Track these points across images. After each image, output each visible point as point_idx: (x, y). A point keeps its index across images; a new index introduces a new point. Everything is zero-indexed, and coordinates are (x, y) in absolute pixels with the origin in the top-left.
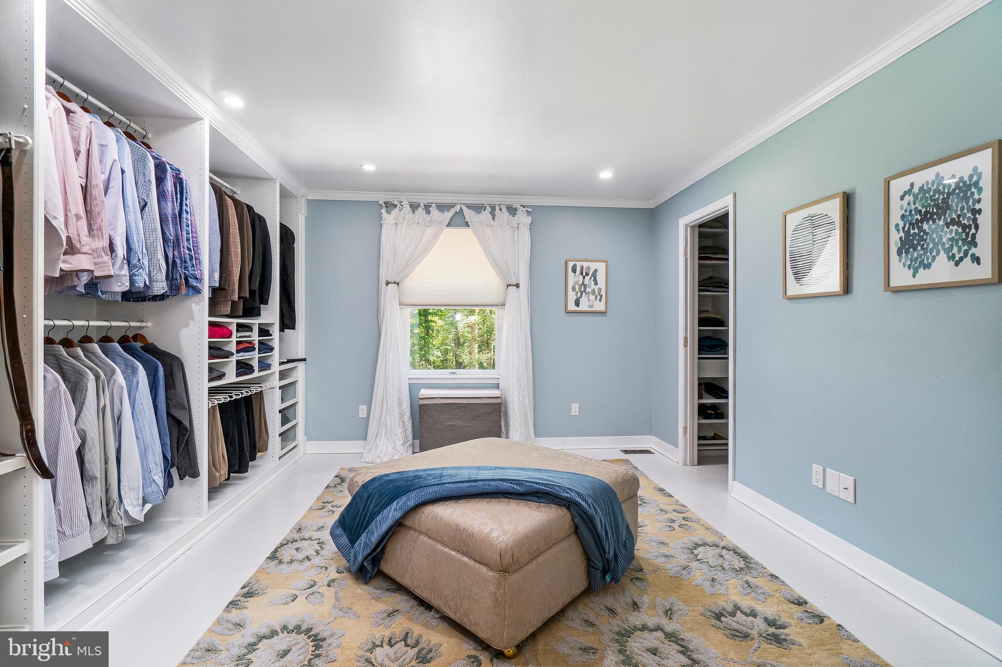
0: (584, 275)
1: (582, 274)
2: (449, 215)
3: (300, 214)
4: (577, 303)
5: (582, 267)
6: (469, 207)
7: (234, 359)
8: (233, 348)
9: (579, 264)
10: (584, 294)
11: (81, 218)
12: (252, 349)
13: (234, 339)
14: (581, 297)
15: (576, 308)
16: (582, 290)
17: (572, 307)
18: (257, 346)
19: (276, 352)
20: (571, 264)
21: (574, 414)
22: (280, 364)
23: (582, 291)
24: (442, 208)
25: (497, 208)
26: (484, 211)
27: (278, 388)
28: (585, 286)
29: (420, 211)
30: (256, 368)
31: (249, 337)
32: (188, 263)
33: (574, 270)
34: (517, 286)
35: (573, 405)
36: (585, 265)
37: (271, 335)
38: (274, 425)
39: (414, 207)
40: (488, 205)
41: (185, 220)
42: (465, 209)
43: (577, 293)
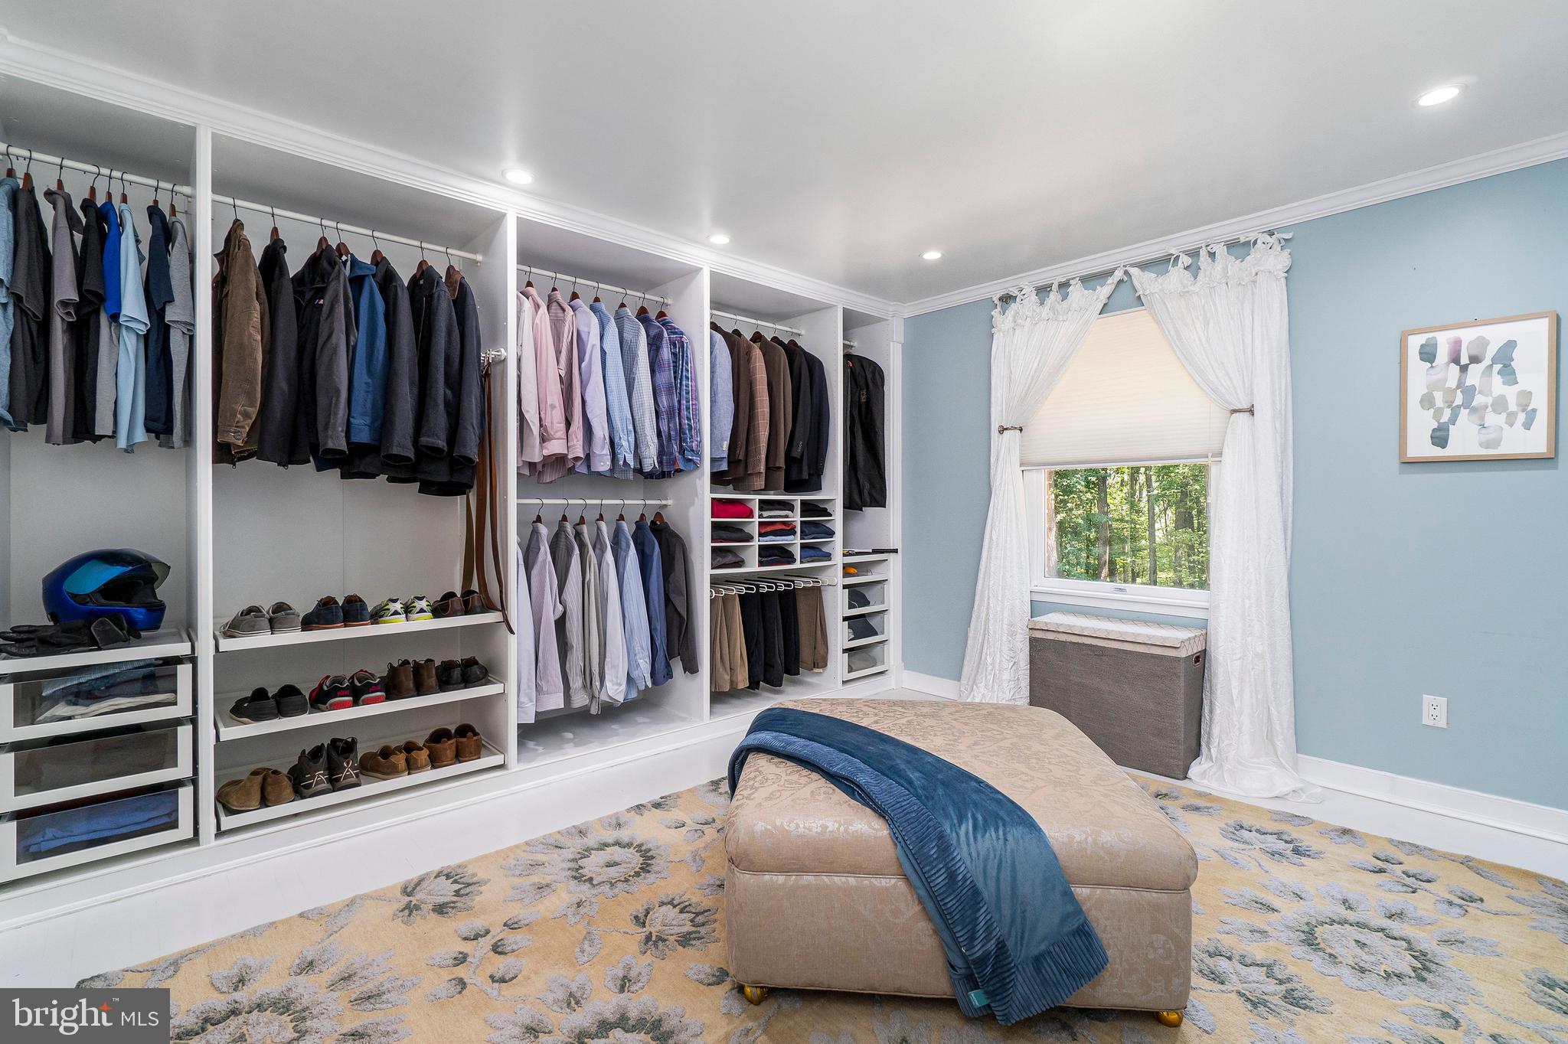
0: (1464, 360)
1: (1456, 360)
2: (1104, 291)
3: (892, 343)
4: (1440, 438)
5: (1458, 343)
6: (1144, 266)
7: (756, 543)
8: (755, 531)
9: (1443, 341)
10: (1464, 412)
11: (555, 407)
12: (792, 532)
13: (756, 520)
14: (1453, 420)
15: (1437, 452)
16: (1459, 400)
17: (1420, 446)
18: (798, 530)
19: (838, 538)
20: (1415, 342)
21: (1430, 723)
22: (844, 555)
23: (1459, 407)
24: (1090, 280)
25: (1203, 253)
26: (1173, 266)
27: (840, 587)
28: (1469, 392)
29: (1054, 296)
30: (798, 557)
31: (787, 516)
32: (686, 434)
33: (1428, 354)
34: (1251, 411)
35: (1427, 699)
36: (1467, 336)
37: (831, 515)
38: (839, 636)
39: (1043, 291)
40: (1184, 252)
41: (684, 387)
42: (1134, 271)
43: (1438, 413)
